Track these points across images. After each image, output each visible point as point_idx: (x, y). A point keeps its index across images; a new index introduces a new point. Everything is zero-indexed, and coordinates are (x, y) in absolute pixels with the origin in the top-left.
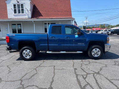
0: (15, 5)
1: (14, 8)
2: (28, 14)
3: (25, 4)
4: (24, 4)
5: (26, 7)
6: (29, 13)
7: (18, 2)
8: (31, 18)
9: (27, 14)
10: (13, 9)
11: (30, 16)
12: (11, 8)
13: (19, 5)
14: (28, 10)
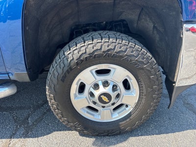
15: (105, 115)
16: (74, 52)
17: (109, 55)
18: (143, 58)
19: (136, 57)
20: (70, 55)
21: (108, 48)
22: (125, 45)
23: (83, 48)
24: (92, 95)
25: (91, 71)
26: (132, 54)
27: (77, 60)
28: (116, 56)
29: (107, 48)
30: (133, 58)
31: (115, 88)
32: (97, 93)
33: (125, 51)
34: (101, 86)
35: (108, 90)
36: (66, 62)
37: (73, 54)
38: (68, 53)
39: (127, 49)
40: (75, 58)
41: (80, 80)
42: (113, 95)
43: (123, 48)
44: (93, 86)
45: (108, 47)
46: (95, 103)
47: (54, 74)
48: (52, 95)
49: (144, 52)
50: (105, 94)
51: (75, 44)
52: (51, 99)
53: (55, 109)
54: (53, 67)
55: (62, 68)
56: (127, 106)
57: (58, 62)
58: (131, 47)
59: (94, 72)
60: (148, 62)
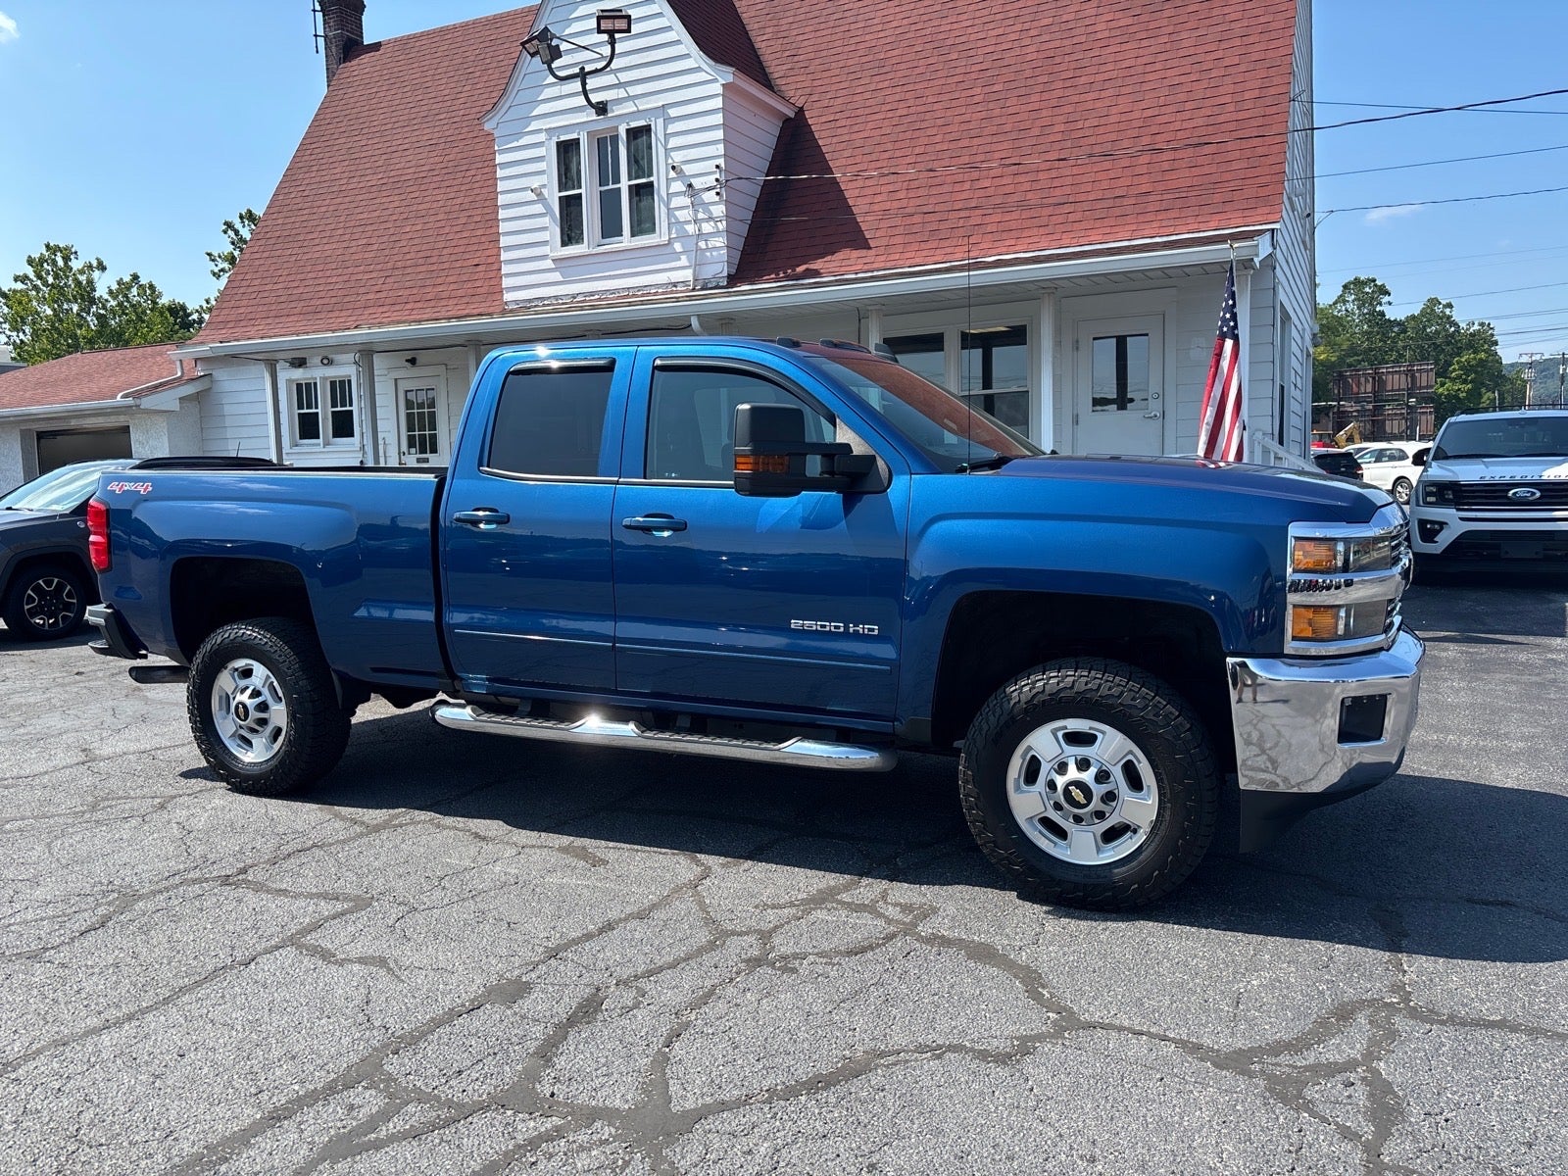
0: (567, 150)
1: (562, 187)
2: (700, 235)
3: (668, 120)
4: (658, 127)
5: (677, 157)
6: (707, 228)
7: (601, 109)
8: (733, 280)
9: (683, 236)
10: (554, 195)
11: (718, 252)
12: (535, 182)
13: (615, 139)
14: (698, 183)
15: (1083, 849)
16: (1023, 690)
17: (1088, 701)
18: (1157, 715)
19: (1143, 709)
20: (1016, 694)
21: (1087, 687)
22: (1119, 685)
23: (1041, 684)
24: (1052, 785)
25: (1054, 732)
26: (1132, 703)
27: (1026, 703)
28: (1101, 705)
29: (1084, 688)
30: (1134, 712)
31: (1102, 776)
32: (1061, 781)
33: (1119, 697)
34: (1072, 767)
35: (1088, 776)
36: (1005, 705)
37: (1021, 692)
38: (1012, 689)
39: (1122, 693)
40: (1024, 699)
41: (1030, 748)
42: (1098, 790)
43: (1115, 691)
44: (1056, 767)
45: (1086, 685)
46: (1058, 807)
47: (981, 729)
48: (969, 773)
49: (1159, 702)
50: (1079, 784)
51: (1013, 681)
52: (966, 782)
53: (970, 809)
54: (981, 715)
55: (997, 717)
56: (1135, 831)
57: (991, 705)
58: (1131, 690)
59: (1060, 734)
60: (1169, 724)
